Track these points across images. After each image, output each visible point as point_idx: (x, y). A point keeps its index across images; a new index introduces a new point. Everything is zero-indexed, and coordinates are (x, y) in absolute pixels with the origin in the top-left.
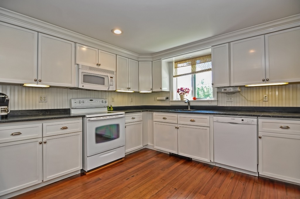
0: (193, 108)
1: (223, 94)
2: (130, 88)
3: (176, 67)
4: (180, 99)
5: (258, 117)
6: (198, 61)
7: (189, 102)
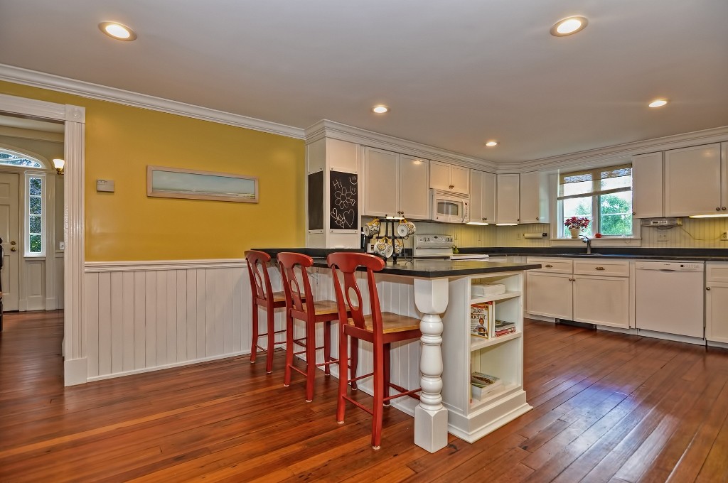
0: (594, 250)
1: (651, 229)
2: (486, 219)
3: (562, 183)
4: (570, 237)
5: (707, 262)
6: (603, 174)
7: (589, 242)
